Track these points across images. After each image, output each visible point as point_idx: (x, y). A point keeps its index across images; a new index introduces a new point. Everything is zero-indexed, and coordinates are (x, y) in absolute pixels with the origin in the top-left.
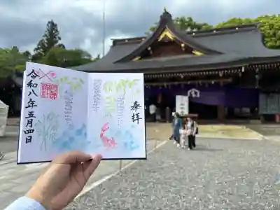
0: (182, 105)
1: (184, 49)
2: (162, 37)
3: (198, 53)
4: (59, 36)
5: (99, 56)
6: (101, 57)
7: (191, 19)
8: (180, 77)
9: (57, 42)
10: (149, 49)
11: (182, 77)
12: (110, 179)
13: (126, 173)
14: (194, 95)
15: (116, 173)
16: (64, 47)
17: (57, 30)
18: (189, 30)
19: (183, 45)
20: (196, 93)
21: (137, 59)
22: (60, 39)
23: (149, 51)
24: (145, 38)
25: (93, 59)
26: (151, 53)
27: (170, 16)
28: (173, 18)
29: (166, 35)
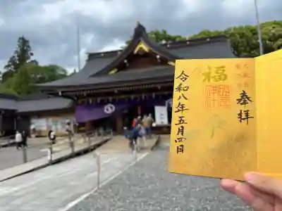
0: (161, 115)
1: (159, 61)
2: (137, 49)
3: (173, 64)
4: (32, 52)
5: (75, 71)
6: (77, 71)
7: (165, 32)
8: (157, 88)
9: (29, 58)
10: (126, 61)
11: (159, 87)
12: (87, 198)
15: (94, 191)
16: (37, 63)
17: (29, 47)
18: (164, 42)
19: (158, 57)
21: (113, 72)
22: (32, 54)
23: (125, 64)
24: (120, 51)
25: (68, 74)
26: (127, 65)
27: (144, 29)
28: (148, 31)
29: (141, 48)
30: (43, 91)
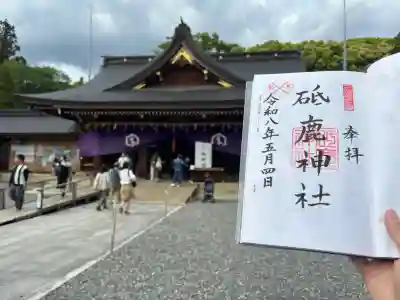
0: (204, 154)
1: (206, 78)
2: (177, 57)
3: (226, 85)
4: (18, 44)
5: (82, 79)
6: (86, 80)
7: (216, 36)
8: (201, 116)
9: (13, 54)
10: (159, 73)
11: (204, 116)
13: (120, 255)
14: (219, 143)
16: (24, 61)
17: (14, 36)
18: (214, 51)
19: (205, 72)
20: (222, 140)
21: (139, 87)
22: (18, 48)
23: (158, 77)
24: (152, 57)
25: (72, 84)
26: (161, 79)
27: (189, 29)
28: (194, 32)
29: (182, 56)
30: (32, 106)
